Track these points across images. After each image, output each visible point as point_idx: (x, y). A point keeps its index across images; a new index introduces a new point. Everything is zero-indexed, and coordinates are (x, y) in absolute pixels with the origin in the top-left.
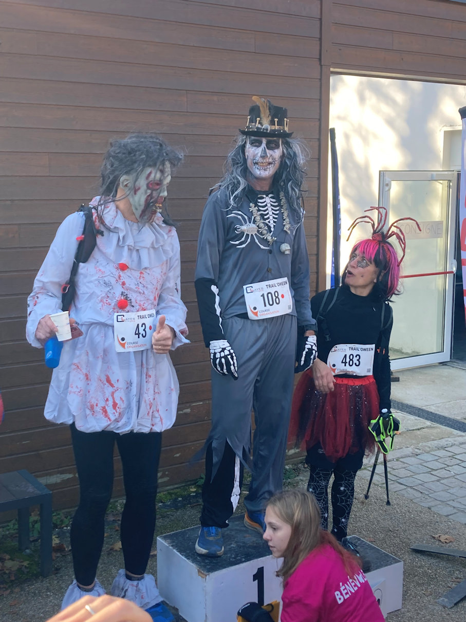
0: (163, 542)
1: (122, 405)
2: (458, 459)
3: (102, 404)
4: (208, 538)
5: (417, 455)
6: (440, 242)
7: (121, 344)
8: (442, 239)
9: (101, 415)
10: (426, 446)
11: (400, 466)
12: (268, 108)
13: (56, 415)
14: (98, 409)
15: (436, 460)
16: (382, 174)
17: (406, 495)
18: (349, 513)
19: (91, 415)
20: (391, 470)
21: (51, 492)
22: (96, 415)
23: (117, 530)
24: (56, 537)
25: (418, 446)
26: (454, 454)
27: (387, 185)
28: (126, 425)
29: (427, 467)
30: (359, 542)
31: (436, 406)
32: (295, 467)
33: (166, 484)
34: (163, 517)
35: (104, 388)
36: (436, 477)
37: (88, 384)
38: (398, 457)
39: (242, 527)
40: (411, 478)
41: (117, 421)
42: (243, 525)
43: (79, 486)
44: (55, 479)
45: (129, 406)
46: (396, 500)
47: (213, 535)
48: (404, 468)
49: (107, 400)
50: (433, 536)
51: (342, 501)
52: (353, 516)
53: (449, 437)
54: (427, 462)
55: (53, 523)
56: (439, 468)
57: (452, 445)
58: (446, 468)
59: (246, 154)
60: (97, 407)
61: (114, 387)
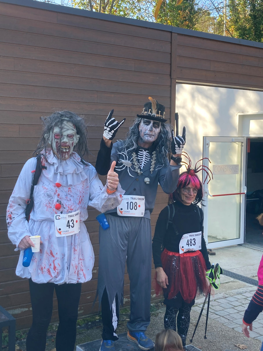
0: (80, 348)
1: (59, 268)
3: (47, 267)
4: (106, 347)
5: (226, 298)
6: (237, 176)
7: (59, 232)
8: (239, 174)
10: (231, 292)
11: (216, 304)
12: (156, 105)
13: (22, 273)
14: (45, 270)
15: (237, 301)
16: (204, 138)
17: (220, 321)
18: (187, 332)
19: (41, 273)
20: (212, 306)
21: (15, 319)
22: (44, 274)
23: (53, 342)
24: (17, 346)
25: (226, 293)
26: (247, 297)
27: (208, 144)
28: (62, 280)
29: (232, 305)
30: (193, 349)
31: (237, 270)
32: (157, 305)
33: (82, 314)
34: (80, 334)
35: (49, 258)
36: (237, 310)
38: (215, 299)
39: (125, 340)
40: (223, 312)
41: (56, 277)
42: (126, 339)
43: (32, 315)
44: (17, 311)
45: (63, 269)
46: (214, 324)
47: (109, 345)
48: (219, 305)
49: (51, 265)
50: (236, 345)
51: (183, 325)
52: (190, 333)
53: (244, 287)
54: (231, 302)
55: (16, 337)
56: (238, 305)
57: (245, 292)
58: (242, 305)
59: (140, 129)
60: (45, 269)
61: (55, 257)
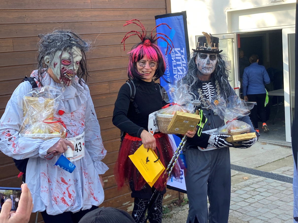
1: (74, 195)
2: (257, 191)
3: (61, 196)
9: (62, 204)
10: (239, 185)
12: (210, 38)
14: (59, 200)
15: (246, 193)
17: (233, 216)
19: (55, 204)
22: (58, 204)
25: (234, 186)
26: (255, 189)
29: (242, 198)
35: (60, 186)
36: (248, 203)
37: (50, 185)
40: (234, 205)
41: (72, 205)
45: (77, 195)
49: (64, 193)
54: (241, 195)
56: (248, 198)
57: (252, 184)
58: (252, 197)
59: (197, 62)
60: (59, 198)
61: (68, 184)
